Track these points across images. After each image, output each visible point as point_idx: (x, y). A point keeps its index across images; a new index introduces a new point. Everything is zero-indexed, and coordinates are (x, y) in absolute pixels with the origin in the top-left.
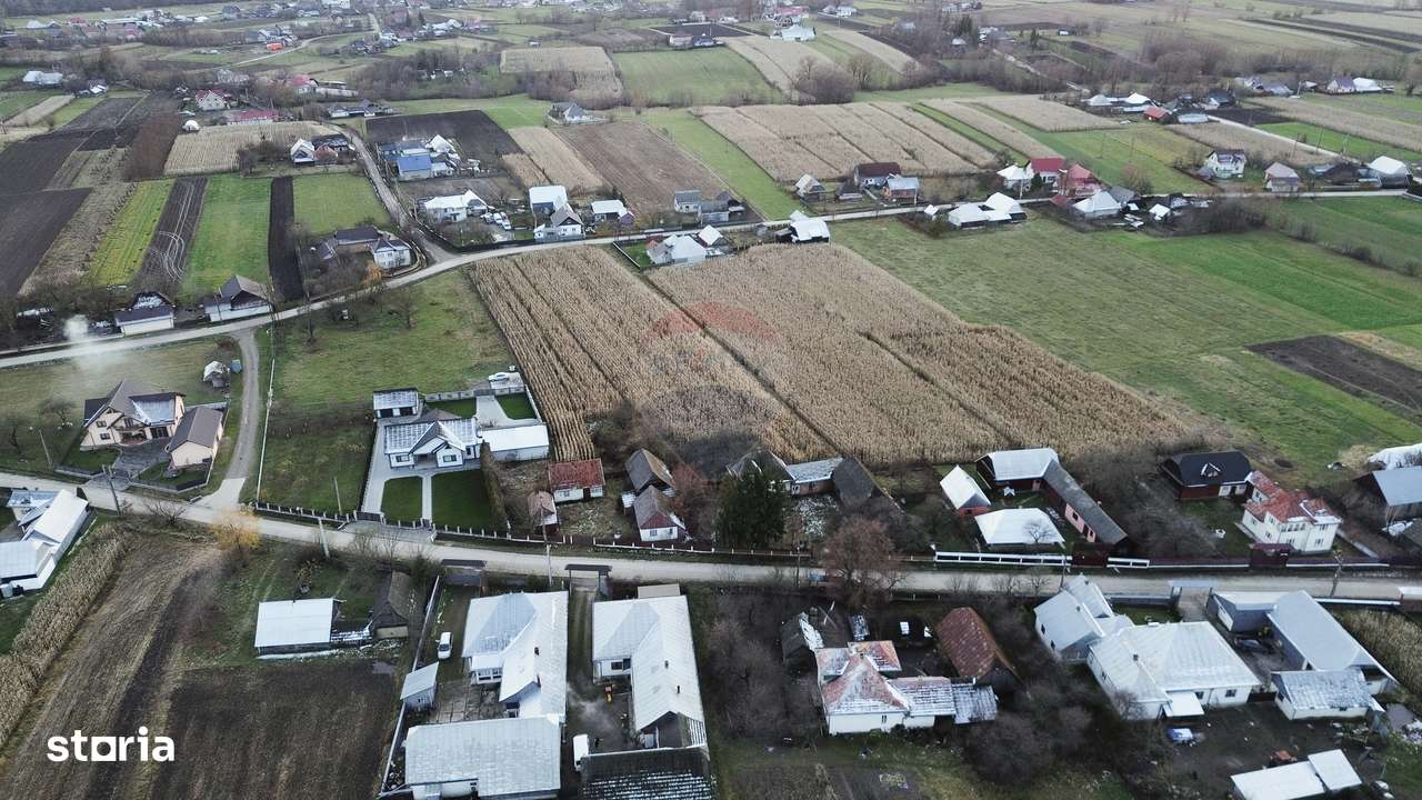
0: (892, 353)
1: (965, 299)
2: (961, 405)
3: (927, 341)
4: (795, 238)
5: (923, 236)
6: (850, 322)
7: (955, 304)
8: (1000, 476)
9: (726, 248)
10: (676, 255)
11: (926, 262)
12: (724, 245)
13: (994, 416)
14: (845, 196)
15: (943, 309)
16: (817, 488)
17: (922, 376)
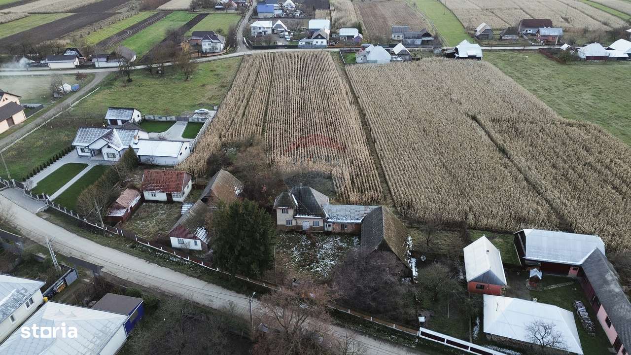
0: (486, 132)
1: (569, 103)
2: (526, 179)
3: (520, 126)
4: (457, 55)
5: (553, 62)
6: (465, 106)
7: (559, 105)
8: (531, 254)
9: (407, 57)
10: (370, 57)
11: (549, 77)
12: (406, 55)
13: (554, 194)
14: (506, 37)
15: (546, 106)
16: (348, 230)
17: (503, 151)
